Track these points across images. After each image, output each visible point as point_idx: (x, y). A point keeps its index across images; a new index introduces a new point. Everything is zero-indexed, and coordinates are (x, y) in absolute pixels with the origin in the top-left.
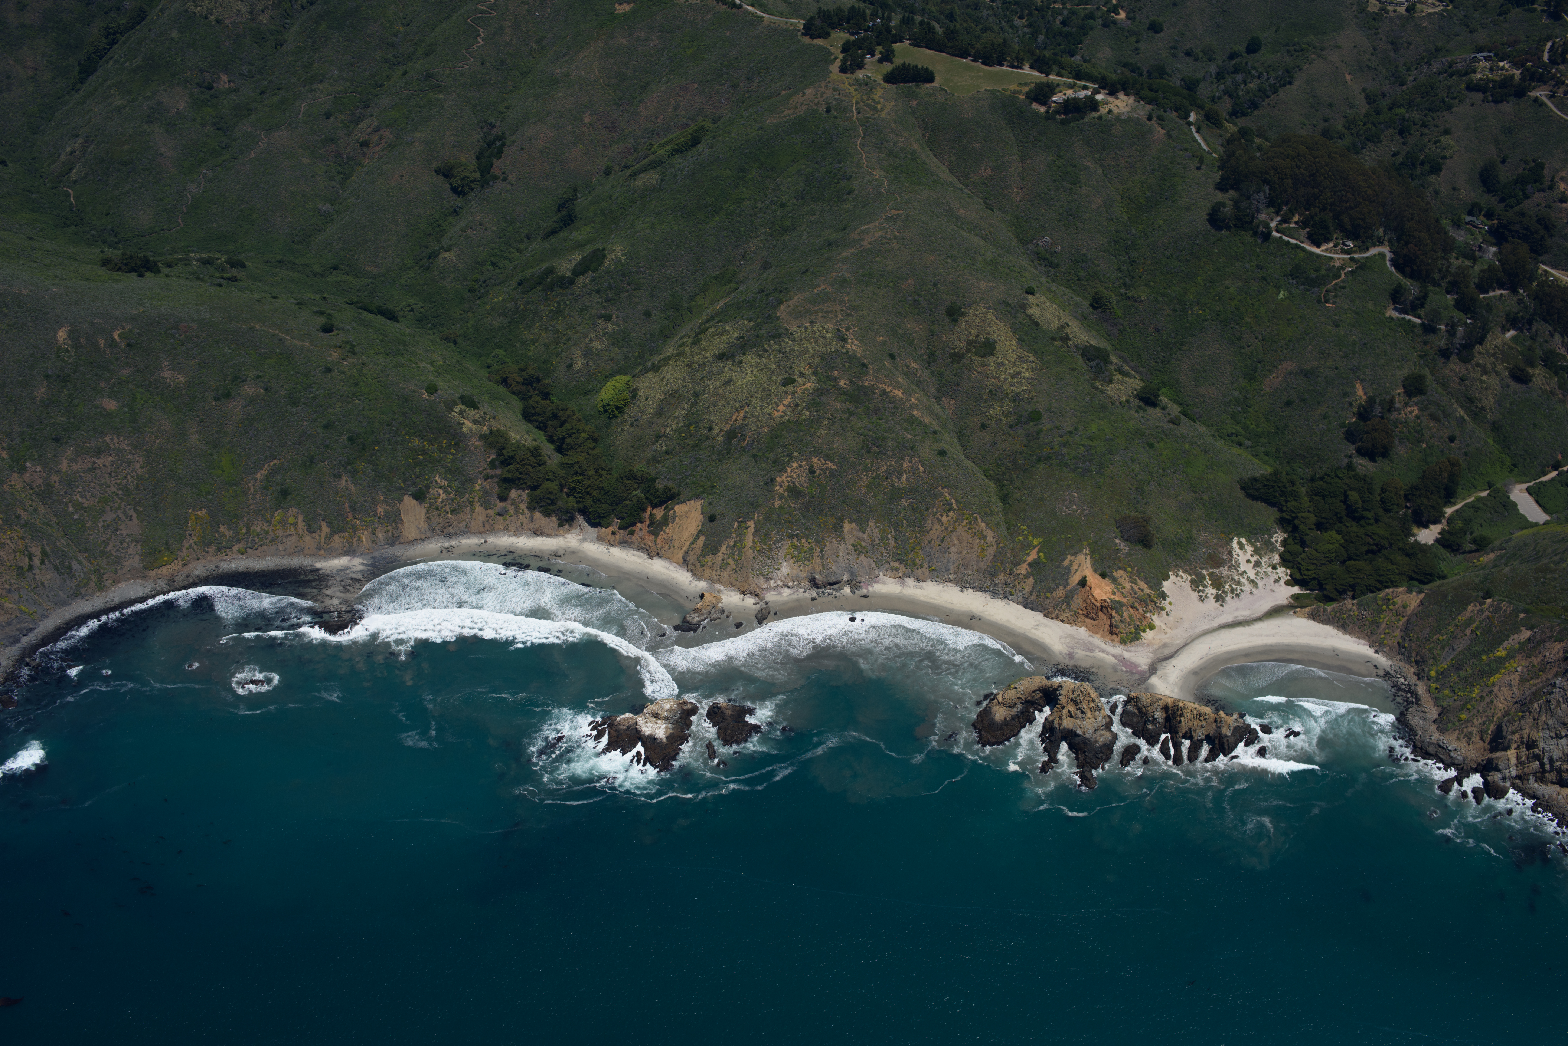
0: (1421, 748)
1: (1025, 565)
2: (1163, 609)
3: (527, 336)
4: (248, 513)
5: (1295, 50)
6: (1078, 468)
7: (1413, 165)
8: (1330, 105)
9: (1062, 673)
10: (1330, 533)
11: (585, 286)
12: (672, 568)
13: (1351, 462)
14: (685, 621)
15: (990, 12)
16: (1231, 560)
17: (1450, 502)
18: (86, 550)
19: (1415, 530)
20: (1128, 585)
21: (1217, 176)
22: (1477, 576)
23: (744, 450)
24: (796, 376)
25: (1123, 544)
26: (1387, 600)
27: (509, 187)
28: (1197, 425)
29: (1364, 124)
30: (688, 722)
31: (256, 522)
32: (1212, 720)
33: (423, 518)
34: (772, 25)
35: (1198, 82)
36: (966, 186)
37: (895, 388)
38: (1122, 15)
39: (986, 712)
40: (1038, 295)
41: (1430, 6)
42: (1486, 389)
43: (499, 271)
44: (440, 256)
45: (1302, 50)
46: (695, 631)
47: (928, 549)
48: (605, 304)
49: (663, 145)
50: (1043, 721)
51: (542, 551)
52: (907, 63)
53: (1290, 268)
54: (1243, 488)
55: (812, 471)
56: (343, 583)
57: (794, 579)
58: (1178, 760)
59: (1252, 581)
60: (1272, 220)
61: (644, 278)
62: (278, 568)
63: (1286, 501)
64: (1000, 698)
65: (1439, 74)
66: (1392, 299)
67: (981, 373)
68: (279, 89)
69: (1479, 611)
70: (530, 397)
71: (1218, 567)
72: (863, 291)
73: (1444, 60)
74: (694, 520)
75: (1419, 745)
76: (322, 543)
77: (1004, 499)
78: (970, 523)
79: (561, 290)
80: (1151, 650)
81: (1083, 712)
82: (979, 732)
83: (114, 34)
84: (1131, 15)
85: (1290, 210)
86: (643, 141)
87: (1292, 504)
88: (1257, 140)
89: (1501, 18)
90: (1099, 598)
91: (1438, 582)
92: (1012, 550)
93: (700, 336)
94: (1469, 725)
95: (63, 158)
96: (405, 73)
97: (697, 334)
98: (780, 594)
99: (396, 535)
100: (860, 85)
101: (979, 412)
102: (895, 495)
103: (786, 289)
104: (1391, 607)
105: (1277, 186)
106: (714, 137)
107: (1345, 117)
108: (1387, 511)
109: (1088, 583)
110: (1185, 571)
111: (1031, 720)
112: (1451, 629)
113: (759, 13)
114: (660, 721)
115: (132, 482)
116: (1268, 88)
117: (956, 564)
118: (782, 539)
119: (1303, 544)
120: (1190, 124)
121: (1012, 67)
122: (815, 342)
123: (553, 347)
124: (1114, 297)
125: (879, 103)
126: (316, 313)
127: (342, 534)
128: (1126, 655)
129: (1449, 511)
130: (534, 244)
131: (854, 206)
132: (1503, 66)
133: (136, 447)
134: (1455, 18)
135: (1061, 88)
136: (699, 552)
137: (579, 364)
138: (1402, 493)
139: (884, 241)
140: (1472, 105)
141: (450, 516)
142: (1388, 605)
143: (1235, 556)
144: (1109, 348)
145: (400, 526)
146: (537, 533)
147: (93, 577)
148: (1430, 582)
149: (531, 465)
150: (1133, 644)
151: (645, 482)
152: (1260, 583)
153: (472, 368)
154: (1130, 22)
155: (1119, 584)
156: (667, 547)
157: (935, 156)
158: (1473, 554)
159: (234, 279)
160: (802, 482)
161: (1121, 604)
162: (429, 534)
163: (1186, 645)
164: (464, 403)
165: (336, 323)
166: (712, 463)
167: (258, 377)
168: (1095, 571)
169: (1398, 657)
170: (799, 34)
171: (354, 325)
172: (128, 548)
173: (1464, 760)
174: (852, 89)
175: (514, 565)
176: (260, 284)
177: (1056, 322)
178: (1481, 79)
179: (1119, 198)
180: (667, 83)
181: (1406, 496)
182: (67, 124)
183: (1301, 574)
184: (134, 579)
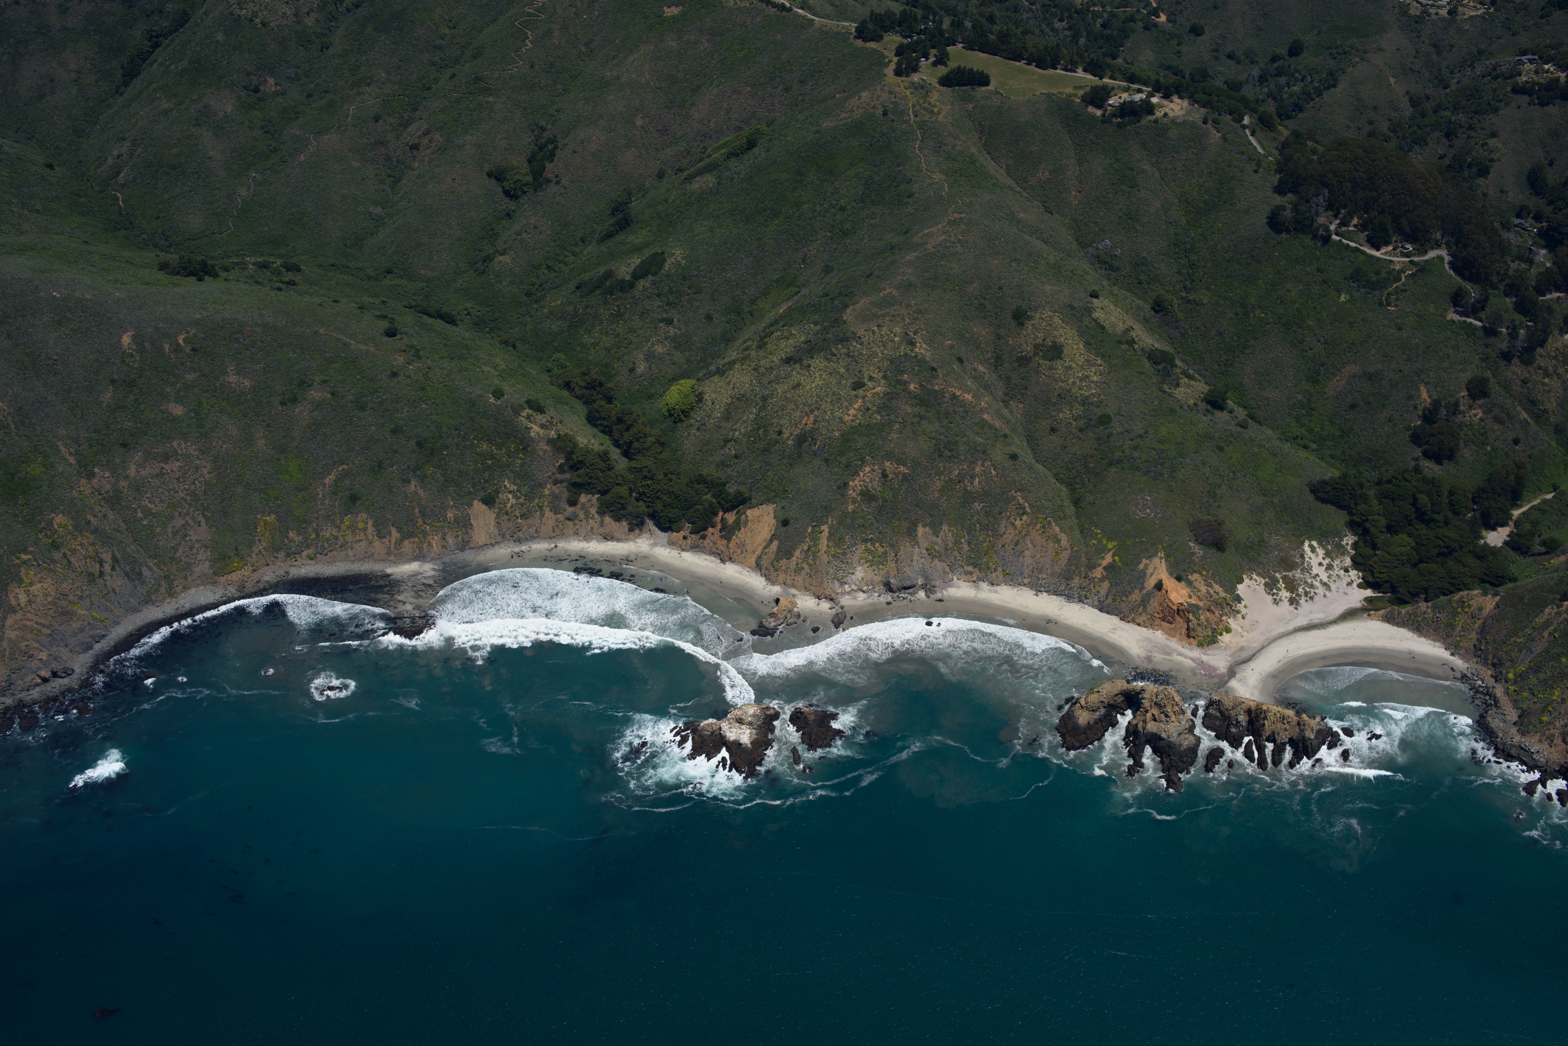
0: (1503, 751)
1: (1100, 569)
2: (1238, 612)
3: (587, 339)
4: (317, 519)
5: (1338, 53)
6: (1150, 471)
7: (1461, 167)
8: (1375, 108)
9: (1141, 676)
10: (1400, 535)
11: (645, 289)
12: (745, 572)
13: (1418, 465)
14: (761, 625)
15: (1030, 15)
16: (1303, 563)
17: (1516, 505)
18: (156, 556)
19: (1484, 533)
20: (1203, 589)
21: (1275, 179)
22: (1552, 579)
23: (815, 455)
24: (866, 380)
25: (1197, 547)
26: (1462, 603)
27: (563, 191)
28: (1264, 428)
29: (1410, 127)
30: (771, 727)
31: (325, 528)
32: (1295, 723)
33: (493, 523)
34: (824, 28)
35: (1241, 84)
36: (1025, 189)
37: (965, 391)
38: (1163, 18)
39: (1069, 716)
40: (1101, 299)
41: (1471, 10)
42: (1549, 392)
43: (555, 274)
44: (496, 260)
45: (1345, 53)
46: (772, 636)
47: (1002, 553)
48: (666, 308)
49: (718, 149)
50: (1126, 724)
51: (613, 556)
52: (962, 66)
53: (1351, 271)
54: (1313, 492)
55: (884, 475)
56: (415, 589)
57: (871, 583)
58: (1262, 763)
59: (1325, 584)
60: (1331, 223)
61: (705, 282)
62: (349, 574)
63: (1356, 504)
64: (1083, 702)
65: (1483, 77)
66: (1453, 302)
67: (1048, 376)
68: (326, 92)
69: (1556, 613)
70: (594, 401)
71: (1290, 570)
72: (929, 294)
73: (1487, 63)
74: (766, 525)
75: (1501, 748)
76: (392, 548)
77: (1076, 502)
78: (1044, 527)
79: (621, 294)
80: (1228, 653)
81: (1167, 716)
82: (1062, 736)
83: (157, 37)
84: (1172, 18)
85: (1349, 213)
86: (696, 144)
87: (1362, 507)
88: (1309, 143)
89: (1544, 21)
90: (1176, 602)
91: (1510, 585)
92: (1087, 554)
93: (766, 340)
94: (1551, 727)
95: (110, 161)
96: (453, 76)
97: (762, 338)
98: (855, 598)
99: (466, 540)
100: (916, 88)
101: (1048, 416)
102: (968, 498)
103: (852, 292)
104: (1467, 610)
105: (1336, 189)
106: (770, 141)
107: (1390, 120)
108: (1456, 513)
109: (1164, 587)
110: (1259, 574)
111: (1114, 724)
112: (1528, 631)
113: (810, 16)
114: (743, 727)
115: (200, 487)
116: (1312, 91)
117: (1030, 568)
118: (856, 544)
119: (1374, 547)
120: (1244, 127)
121: (1066, 70)
122: (884, 346)
123: (614, 350)
124: (1175, 301)
125: (935, 106)
126: (378, 317)
127: (412, 540)
128: (1205, 658)
129: (1516, 513)
130: (590, 248)
131: (916, 210)
132: (1549, 69)
133: (203, 453)
134: (1497, 21)
135: (1116, 91)
136: (773, 557)
137: (641, 368)
138: (1470, 495)
139: (948, 244)
140: (1519, 108)
141: (520, 521)
142: (1463, 608)
143: (1307, 559)
144: (1172, 351)
145: (470, 531)
146: (607, 538)
147: (163, 583)
148: (1501, 584)
149: (600, 470)
150: (1210, 647)
151: (716, 486)
152: (1333, 586)
153: (534, 373)
154: (1170, 25)
155: (1195, 588)
156: (739, 551)
157: (992, 159)
158: (1544, 557)
159: (291, 283)
160: (875, 486)
161: (1197, 607)
162: (499, 539)
163: (1263, 648)
164: (530, 408)
165: (399, 327)
166: (783, 467)
167: (325, 381)
168: (1171, 574)
169: (1475, 660)
170: (852, 37)
171: (417, 329)
172: (198, 553)
173: (1547, 762)
174: (908, 93)
175: (585, 570)
176: (316, 288)
177: (1121, 325)
178: (1526, 82)
179: (1176, 201)
180: (719, 86)
181: (1473, 498)
182: (113, 127)
183: (1373, 577)
184: (204, 585)
